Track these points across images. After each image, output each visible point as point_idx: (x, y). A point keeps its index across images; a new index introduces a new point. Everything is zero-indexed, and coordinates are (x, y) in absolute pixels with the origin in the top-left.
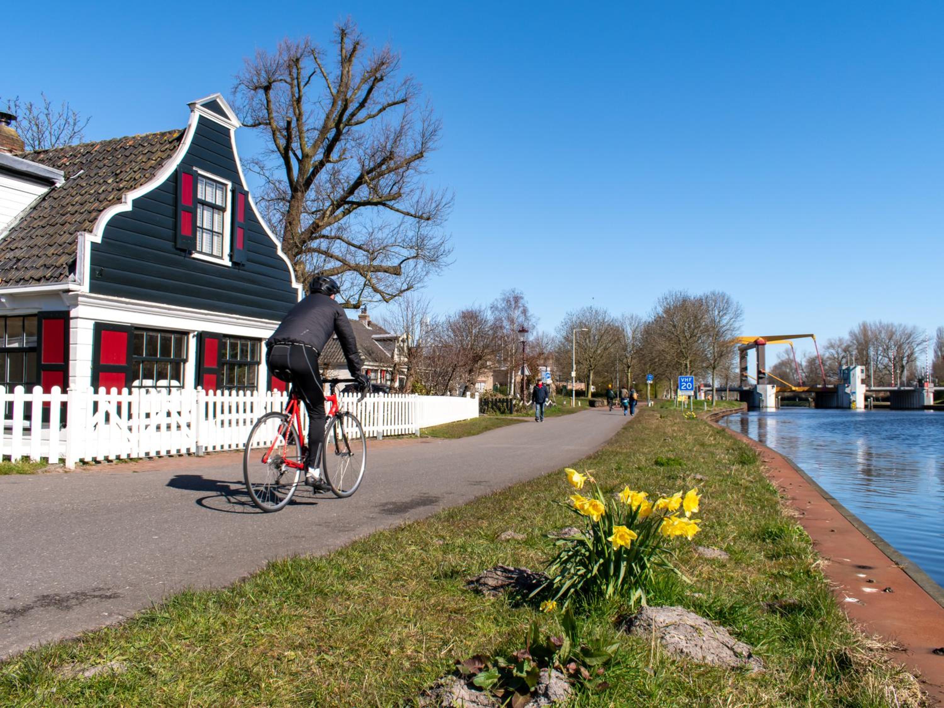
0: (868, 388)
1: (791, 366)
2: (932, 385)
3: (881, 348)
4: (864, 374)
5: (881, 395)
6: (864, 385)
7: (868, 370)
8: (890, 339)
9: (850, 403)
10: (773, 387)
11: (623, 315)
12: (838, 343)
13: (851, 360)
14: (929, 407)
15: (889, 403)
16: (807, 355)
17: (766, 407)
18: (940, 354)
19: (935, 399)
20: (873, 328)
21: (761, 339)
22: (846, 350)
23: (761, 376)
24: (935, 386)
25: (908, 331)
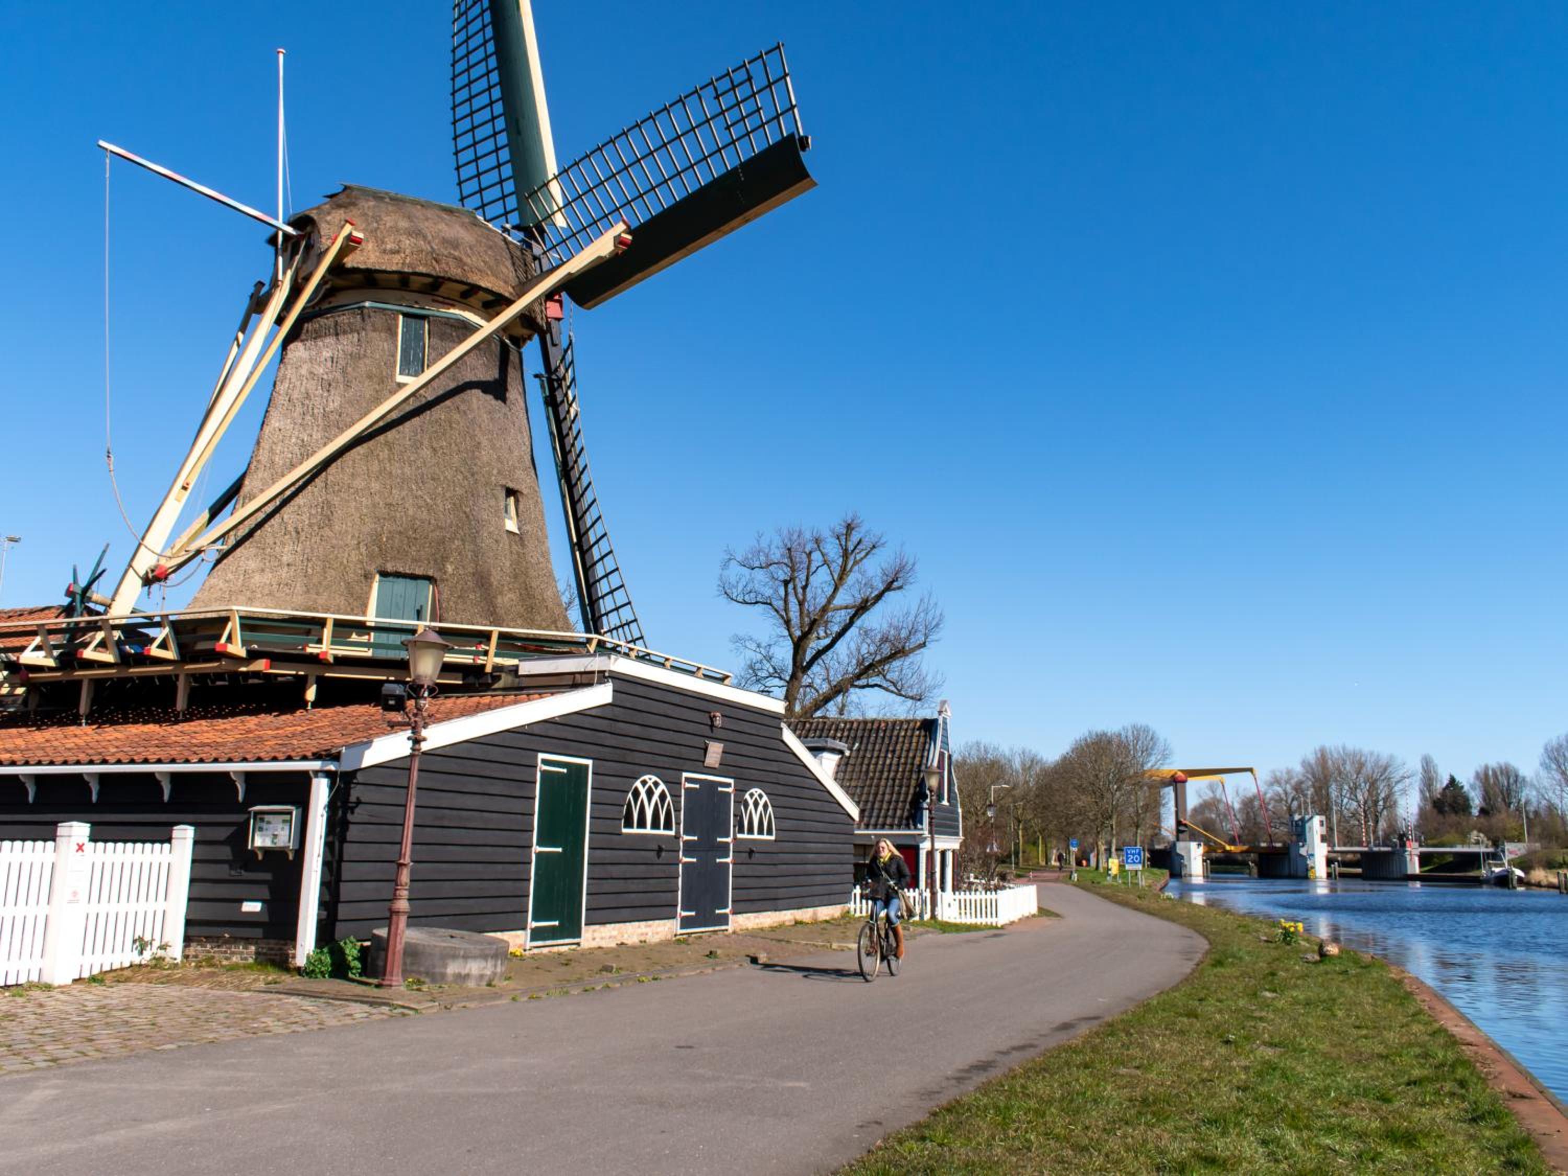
0: (1330, 849)
1: (1217, 808)
2: (1416, 845)
3: (1346, 787)
4: (1324, 828)
5: (1350, 857)
6: (1325, 844)
7: (1329, 819)
8: (1358, 773)
9: (1307, 870)
10: (1199, 845)
11: (1011, 750)
12: (1285, 776)
13: (1305, 802)
14: (1414, 878)
15: (1359, 870)
16: (1241, 792)
17: (1190, 875)
18: (1428, 795)
19: (1421, 865)
20: (1335, 755)
21: (1180, 773)
22: (1298, 788)
23: (1182, 828)
24: (1421, 846)
25: (1383, 762)
